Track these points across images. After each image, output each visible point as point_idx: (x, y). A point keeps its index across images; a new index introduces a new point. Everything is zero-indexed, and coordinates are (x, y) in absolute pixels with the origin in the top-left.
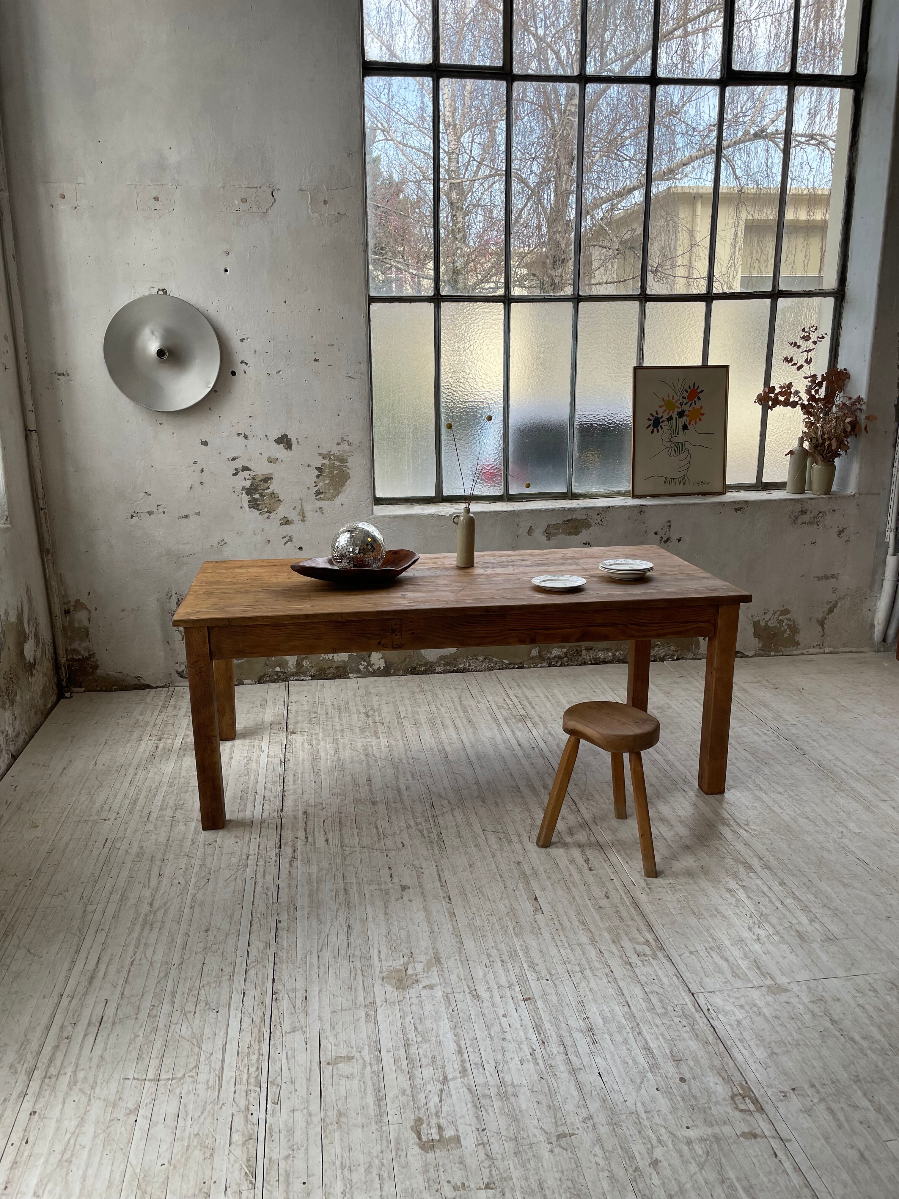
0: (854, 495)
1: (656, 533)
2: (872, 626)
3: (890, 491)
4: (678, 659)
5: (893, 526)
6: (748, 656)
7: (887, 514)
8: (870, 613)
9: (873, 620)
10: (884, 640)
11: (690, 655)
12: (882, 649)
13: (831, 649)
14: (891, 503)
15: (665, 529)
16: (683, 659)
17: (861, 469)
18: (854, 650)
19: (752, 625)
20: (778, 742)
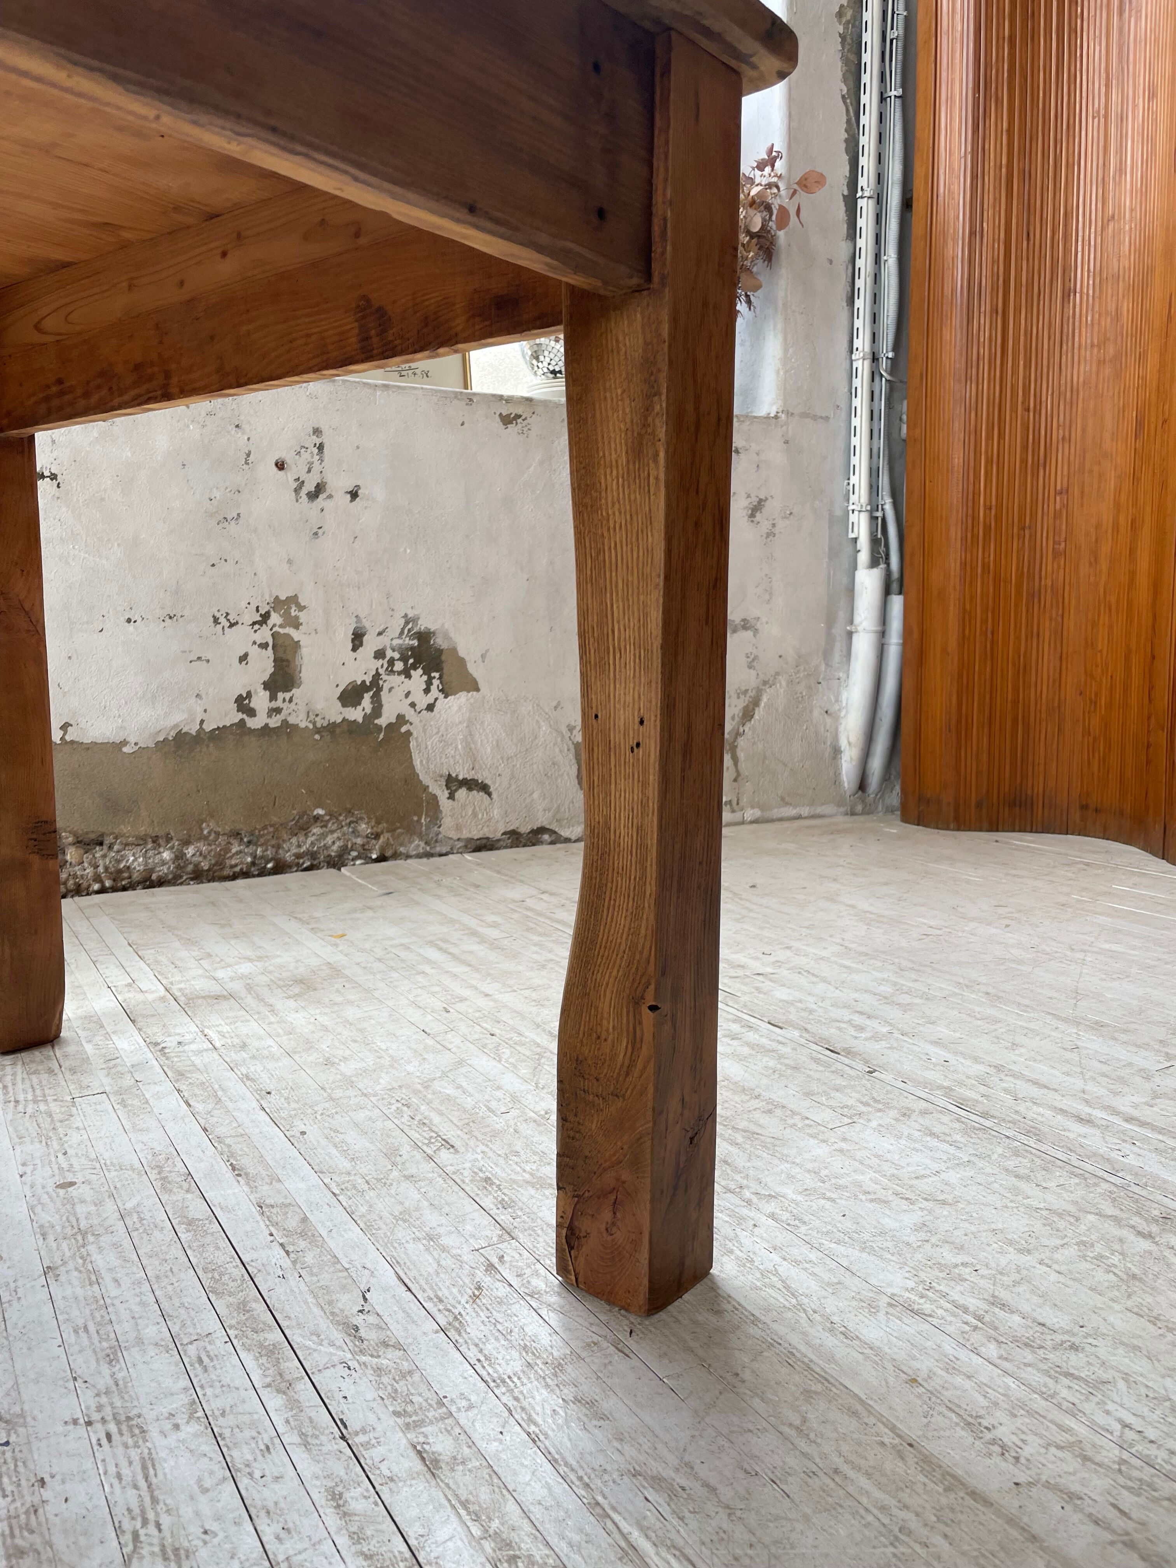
0: (776, 417)
1: (280, 466)
2: (837, 751)
3: (851, 411)
4: (382, 859)
5: (864, 499)
6: (567, 840)
7: (848, 470)
8: (829, 720)
9: (836, 737)
10: (862, 786)
11: (417, 845)
12: (859, 808)
13: (757, 813)
14: (855, 441)
15: (305, 456)
16: (396, 856)
17: (786, 351)
18: (805, 811)
19: (571, 756)
20: (751, 1036)
